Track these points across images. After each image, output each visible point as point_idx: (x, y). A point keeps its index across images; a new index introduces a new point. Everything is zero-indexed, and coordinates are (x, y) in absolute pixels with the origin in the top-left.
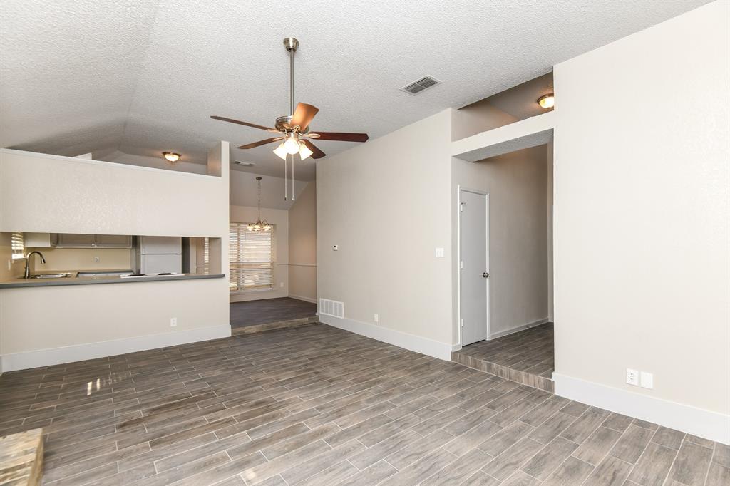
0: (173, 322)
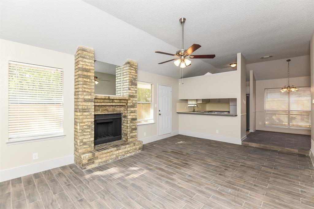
0: (217, 131)
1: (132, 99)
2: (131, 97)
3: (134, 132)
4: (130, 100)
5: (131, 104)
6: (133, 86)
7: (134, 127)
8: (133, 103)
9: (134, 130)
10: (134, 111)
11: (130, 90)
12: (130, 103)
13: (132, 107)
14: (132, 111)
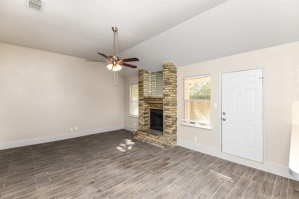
1: (166, 98)
2: (165, 96)
3: (168, 128)
4: (164, 98)
5: (166, 102)
6: (167, 86)
7: (168, 124)
8: (167, 101)
9: (168, 127)
10: (168, 109)
11: (164, 90)
12: (164, 101)
13: (166, 105)
14: (166, 108)
